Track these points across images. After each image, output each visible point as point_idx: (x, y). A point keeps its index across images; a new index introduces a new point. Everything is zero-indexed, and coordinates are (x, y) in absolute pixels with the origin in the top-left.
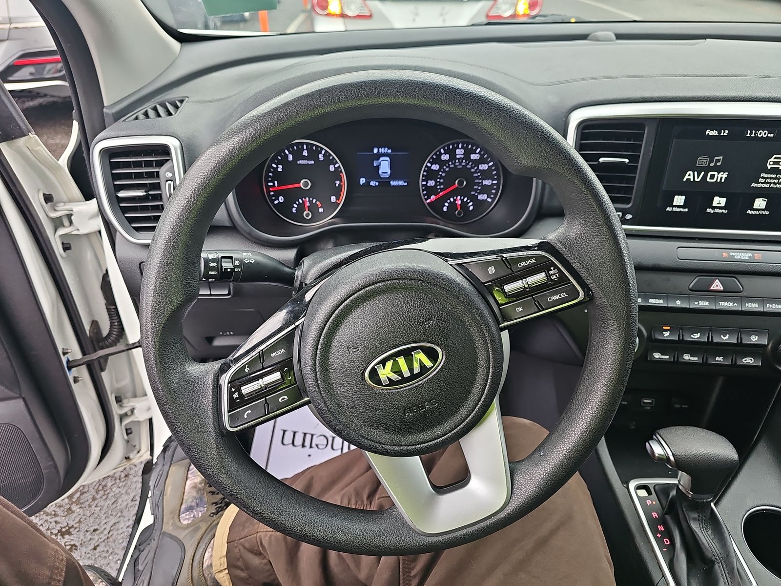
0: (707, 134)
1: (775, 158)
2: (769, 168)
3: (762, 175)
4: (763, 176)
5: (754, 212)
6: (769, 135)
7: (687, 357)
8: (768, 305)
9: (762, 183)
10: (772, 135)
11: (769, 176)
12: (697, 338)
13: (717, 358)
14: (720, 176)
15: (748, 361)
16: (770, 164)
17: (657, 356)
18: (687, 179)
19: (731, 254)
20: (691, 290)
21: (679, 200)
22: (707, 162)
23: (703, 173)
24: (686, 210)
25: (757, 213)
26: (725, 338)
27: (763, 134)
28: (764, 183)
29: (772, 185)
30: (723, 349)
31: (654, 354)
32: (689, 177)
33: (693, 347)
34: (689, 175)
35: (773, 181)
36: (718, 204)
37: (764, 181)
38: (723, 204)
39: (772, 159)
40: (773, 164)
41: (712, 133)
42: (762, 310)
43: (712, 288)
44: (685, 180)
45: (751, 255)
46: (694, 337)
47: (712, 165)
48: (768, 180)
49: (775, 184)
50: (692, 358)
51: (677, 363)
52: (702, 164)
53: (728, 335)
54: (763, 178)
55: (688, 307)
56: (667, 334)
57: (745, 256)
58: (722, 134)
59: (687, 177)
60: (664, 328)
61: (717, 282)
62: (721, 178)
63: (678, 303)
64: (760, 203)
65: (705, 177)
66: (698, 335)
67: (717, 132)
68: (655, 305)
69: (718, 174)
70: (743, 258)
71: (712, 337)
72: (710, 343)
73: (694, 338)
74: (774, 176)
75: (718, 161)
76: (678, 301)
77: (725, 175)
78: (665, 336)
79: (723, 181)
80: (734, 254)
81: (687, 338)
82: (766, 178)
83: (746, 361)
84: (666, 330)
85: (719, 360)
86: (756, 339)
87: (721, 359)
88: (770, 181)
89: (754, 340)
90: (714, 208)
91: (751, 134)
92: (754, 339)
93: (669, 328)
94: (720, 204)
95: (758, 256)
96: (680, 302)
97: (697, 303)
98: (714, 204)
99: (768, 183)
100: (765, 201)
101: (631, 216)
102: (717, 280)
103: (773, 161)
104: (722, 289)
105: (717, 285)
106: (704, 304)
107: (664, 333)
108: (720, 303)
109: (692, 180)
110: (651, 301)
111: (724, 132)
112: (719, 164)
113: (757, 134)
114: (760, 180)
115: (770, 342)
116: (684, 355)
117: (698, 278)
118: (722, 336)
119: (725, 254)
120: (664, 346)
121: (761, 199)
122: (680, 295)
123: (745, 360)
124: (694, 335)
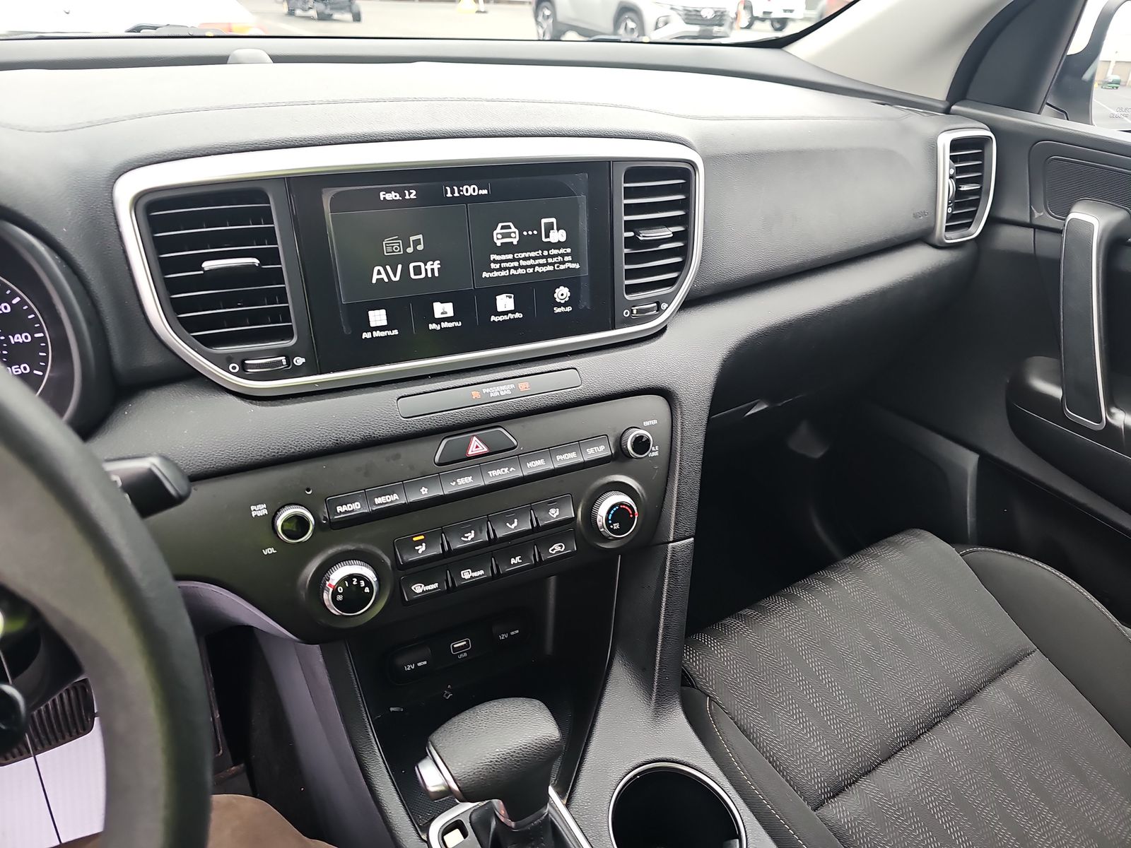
0: (382, 199)
1: (503, 228)
2: (499, 244)
3: (493, 257)
4: (494, 259)
5: (501, 318)
6: (481, 192)
7: (467, 575)
8: (558, 457)
9: (497, 270)
10: (485, 192)
11: (503, 257)
12: (472, 539)
13: (513, 561)
14: (429, 266)
15: (557, 548)
16: (498, 239)
17: (418, 589)
18: (377, 279)
19: (484, 391)
20: (439, 464)
21: (378, 318)
22: (399, 246)
23: (400, 267)
24: (395, 332)
25: (505, 318)
26: (513, 527)
27: (470, 190)
28: (500, 269)
29: (513, 271)
30: (516, 543)
31: (413, 588)
32: (380, 277)
33: (471, 556)
34: (379, 273)
35: (512, 264)
36: (442, 313)
37: (498, 266)
38: (450, 313)
39: (498, 230)
40: (502, 238)
41: (390, 197)
42: (552, 467)
43: (470, 453)
44: (374, 281)
45: (512, 386)
46: (466, 539)
47: (410, 250)
48: (504, 265)
49: (515, 268)
50: (475, 574)
51: (454, 590)
52: (393, 252)
53: (516, 520)
54: (495, 262)
55: (442, 494)
56: (422, 548)
57: (503, 389)
58: (407, 197)
59: (375, 277)
60: (415, 539)
61: (475, 441)
62: (433, 270)
63: (425, 493)
64: (505, 302)
65: (405, 271)
66: (471, 535)
67: (398, 195)
68: (387, 505)
69: (425, 265)
70: (502, 393)
71: (493, 530)
72: (493, 541)
73: (468, 541)
74: (510, 257)
75: (417, 242)
76: (423, 488)
77: (436, 265)
78: (420, 552)
79: (436, 274)
80: (488, 391)
81: (457, 545)
82: (501, 262)
83: (554, 552)
84: (419, 543)
85: (516, 562)
86: (558, 513)
87: (517, 560)
88: (508, 265)
89: (555, 516)
90: (439, 321)
91: (453, 192)
92: (554, 514)
93: (422, 537)
94: (446, 313)
95: (524, 385)
96: (426, 490)
97: (454, 483)
98: (438, 315)
99: (505, 269)
100: (510, 297)
101: (304, 360)
102: (475, 438)
103: (500, 234)
104: (486, 450)
105: (476, 446)
106: (466, 482)
107: (417, 548)
108: (490, 472)
109: (386, 280)
110: (378, 501)
111: (410, 194)
112: (420, 247)
113: (462, 191)
114: (493, 266)
115: (577, 510)
116: (462, 572)
117: (444, 442)
118: (508, 524)
119: (475, 394)
120: (424, 570)
121: (505, 295)
122: (425, 477)
123: (552, 550)
124: (466, 535)
